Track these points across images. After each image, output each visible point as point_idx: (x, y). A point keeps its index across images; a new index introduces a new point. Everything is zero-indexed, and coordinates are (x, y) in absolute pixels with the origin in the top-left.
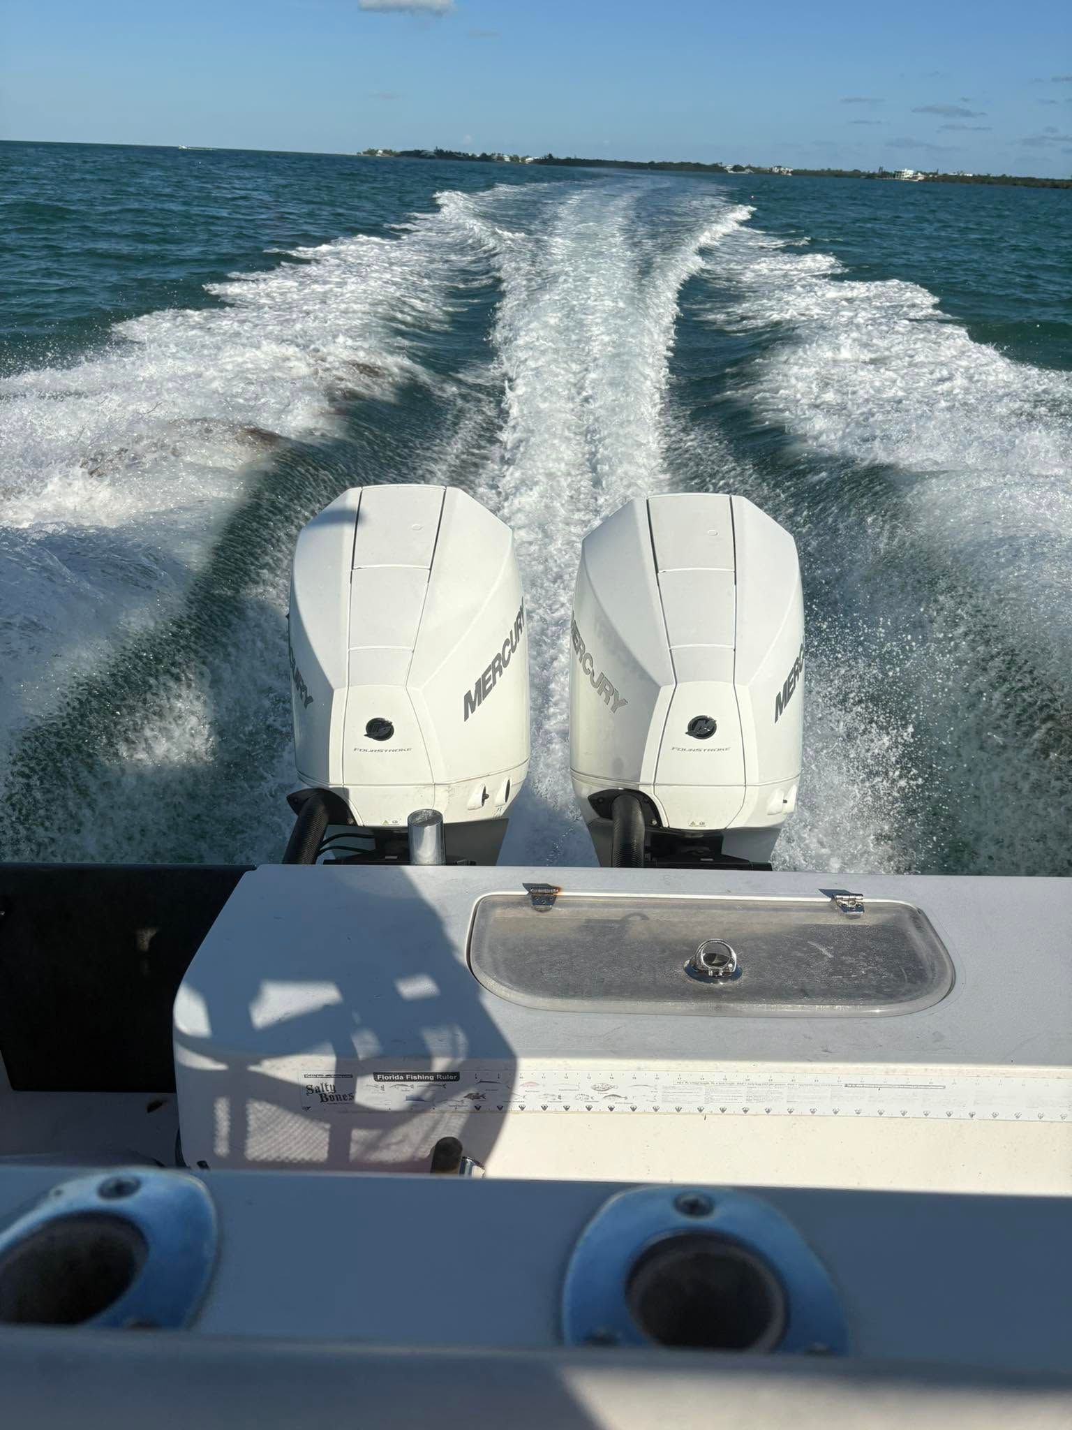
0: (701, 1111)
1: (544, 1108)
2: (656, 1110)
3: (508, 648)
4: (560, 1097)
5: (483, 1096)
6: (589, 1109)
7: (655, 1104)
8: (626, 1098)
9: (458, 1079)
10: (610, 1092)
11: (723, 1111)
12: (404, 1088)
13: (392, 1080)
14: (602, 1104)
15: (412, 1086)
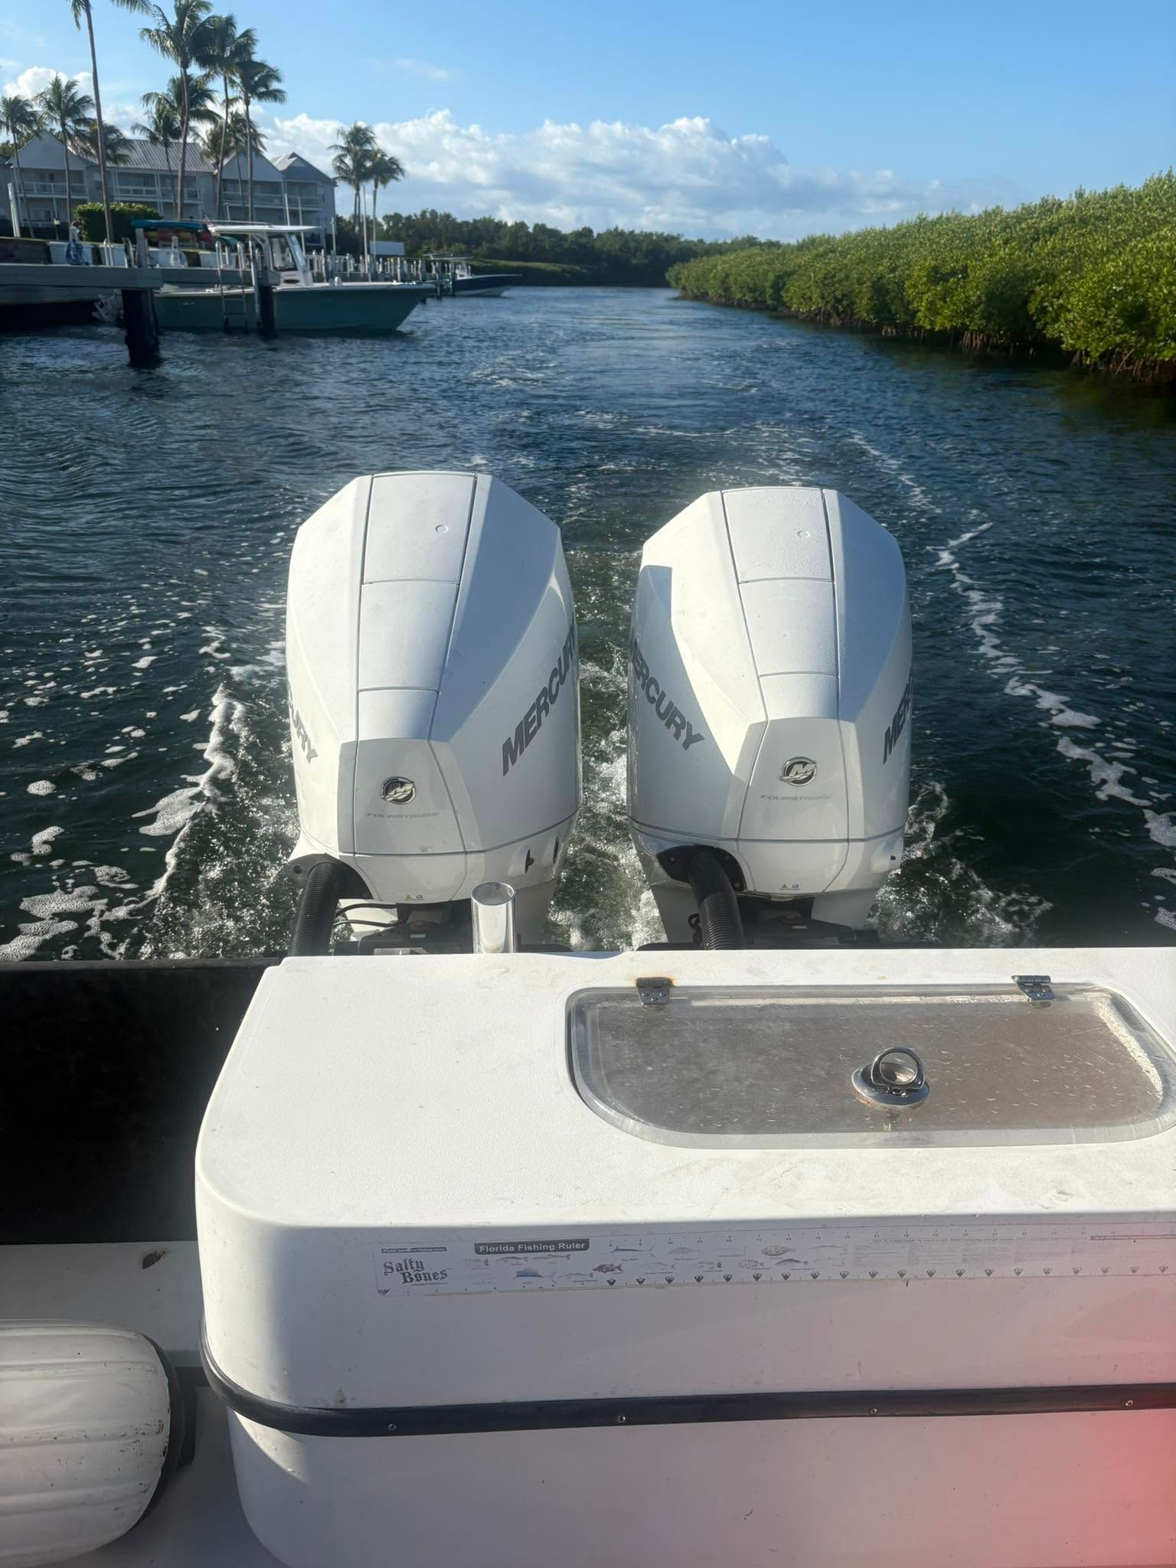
0: (902, 1275)
1: (699, 1279)
2: (844, 1276)
3: (556, 680)
4: (719, 1265)
5: (619, 1268)
6: (757, 1278)
7: (843, 1270)
8: (806, 1263)
9: (586, 1247)
10: (785, 1257)
11: (931, 1274)
12: (514, 1261)
13: (499, 1252)
14: (773, 1270)
15: (526, 1259)
